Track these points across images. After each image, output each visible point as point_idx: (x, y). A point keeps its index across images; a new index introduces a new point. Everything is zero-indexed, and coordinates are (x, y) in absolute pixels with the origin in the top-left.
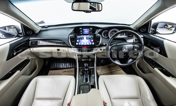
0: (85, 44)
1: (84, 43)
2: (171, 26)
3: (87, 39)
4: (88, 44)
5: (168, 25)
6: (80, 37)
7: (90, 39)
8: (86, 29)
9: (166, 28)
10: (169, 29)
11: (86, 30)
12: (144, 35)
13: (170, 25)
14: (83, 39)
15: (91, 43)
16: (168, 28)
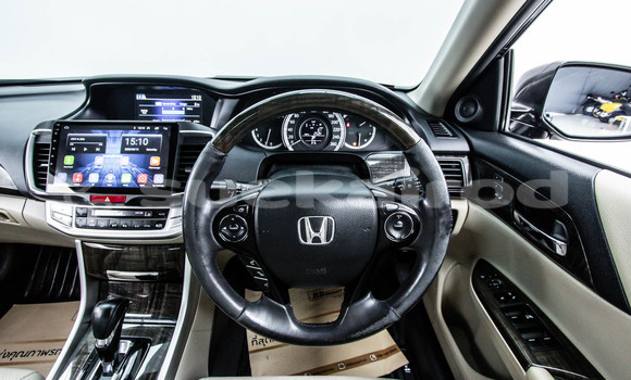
0: (110, 181)
1: (102, 176)
2: (617, 106)
3: (123, 152)
4: (126, 180)
5: (599, 99)
6: (88, 139)
7: (142, 150)
8: (172, 102)
9: (591, 114)
10: (605, 120)
11: (170, 108)
12: (475, 142)
13: (613, 99)
14: (103, 151)
15: (143, 178)
16: (603, 115)
